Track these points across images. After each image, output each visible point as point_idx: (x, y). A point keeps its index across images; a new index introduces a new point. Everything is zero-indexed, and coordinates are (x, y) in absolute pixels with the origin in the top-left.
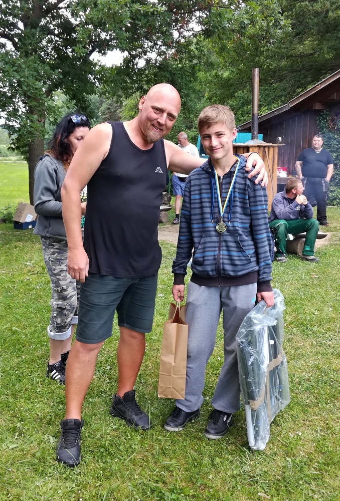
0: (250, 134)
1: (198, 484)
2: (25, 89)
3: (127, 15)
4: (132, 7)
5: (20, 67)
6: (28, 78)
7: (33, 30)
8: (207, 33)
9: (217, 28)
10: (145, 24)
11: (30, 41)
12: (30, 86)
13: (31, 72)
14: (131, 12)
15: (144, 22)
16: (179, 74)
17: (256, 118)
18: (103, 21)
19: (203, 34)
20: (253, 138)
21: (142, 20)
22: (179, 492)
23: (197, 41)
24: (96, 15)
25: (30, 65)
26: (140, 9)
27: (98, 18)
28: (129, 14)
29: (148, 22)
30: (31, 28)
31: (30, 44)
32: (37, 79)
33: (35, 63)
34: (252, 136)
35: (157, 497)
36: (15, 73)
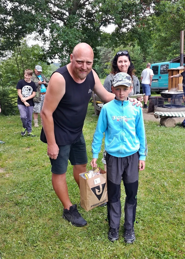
0: (179, 64)
1: (178, 250)
2: (70, 44)
3: (120, 6)
4: (123, 2)
5: (68, 33)
6: (71, 39)
7: (74, 16)
8: (158, 14)
9: (163, 11)
10: (129, 10)
11: (72, 21)
12: (73, 42)
13: (73, 36)
14: (123, 5)
15: (128, 9)
16: (143, 35)
17: (182, 55)
18: (109, 9)
19: (155, 15)
20: (181, 66)
21: (127, 8)
22: (168, 254)
23: (152, 19)
24: (105, 7)
25: (72, 33)
26: (127, 2)
27: (106, 8)
28: (121, 5)
29: (130, 9)
30: (73, 15)
31: (73, 22)
32: (76, 39)
33: (75, 31)
34: (180, 65)
35: (156, 256)
36: (65, 36)
